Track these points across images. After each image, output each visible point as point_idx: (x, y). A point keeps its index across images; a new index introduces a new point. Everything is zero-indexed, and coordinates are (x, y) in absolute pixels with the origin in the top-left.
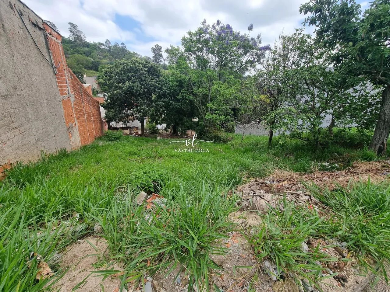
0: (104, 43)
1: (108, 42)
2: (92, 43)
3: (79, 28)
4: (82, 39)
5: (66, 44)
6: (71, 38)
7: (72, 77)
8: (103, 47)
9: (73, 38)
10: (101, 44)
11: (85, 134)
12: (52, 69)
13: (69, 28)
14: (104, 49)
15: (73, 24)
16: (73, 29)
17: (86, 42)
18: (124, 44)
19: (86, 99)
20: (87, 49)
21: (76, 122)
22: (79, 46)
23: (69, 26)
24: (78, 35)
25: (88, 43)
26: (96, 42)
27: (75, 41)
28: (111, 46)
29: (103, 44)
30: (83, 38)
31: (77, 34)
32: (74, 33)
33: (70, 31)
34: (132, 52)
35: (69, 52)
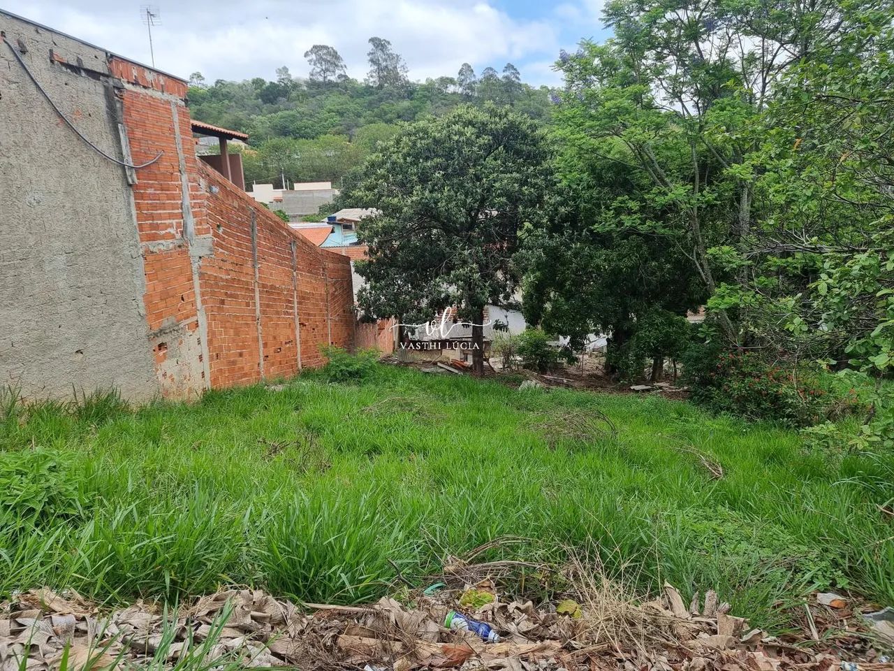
0: (455, 76)
1: (466, 69)
2: (423, 82)
3: (393, 49)
4: (397, 78)
5: (358, 100)
6: (372, 80)
7: (216, 189)
8: (451, 89)
9: (376, 79)
10: (446, 81)
11: (241, 355)
12: (120, 172)
13: (369, 55)
14: (454, 93)
15: (379, 40)
16: (379, 53)
17: (408, 82)
18: (513, 67)
19: (276, 250)
20: (406, 103)
21: (202, 318)
22: (387, 98)
23: (371, 47)
24: (390, 67)
25: (414, 84)
26: (434, 79)
27: (381, 87)
28: (474, 83)
29: (451, 81)
30: (401, 74)
31: (386, 67)
32: (379, 65)
33: (372, 61)
34: (538, 88)
35: (362, 120)
